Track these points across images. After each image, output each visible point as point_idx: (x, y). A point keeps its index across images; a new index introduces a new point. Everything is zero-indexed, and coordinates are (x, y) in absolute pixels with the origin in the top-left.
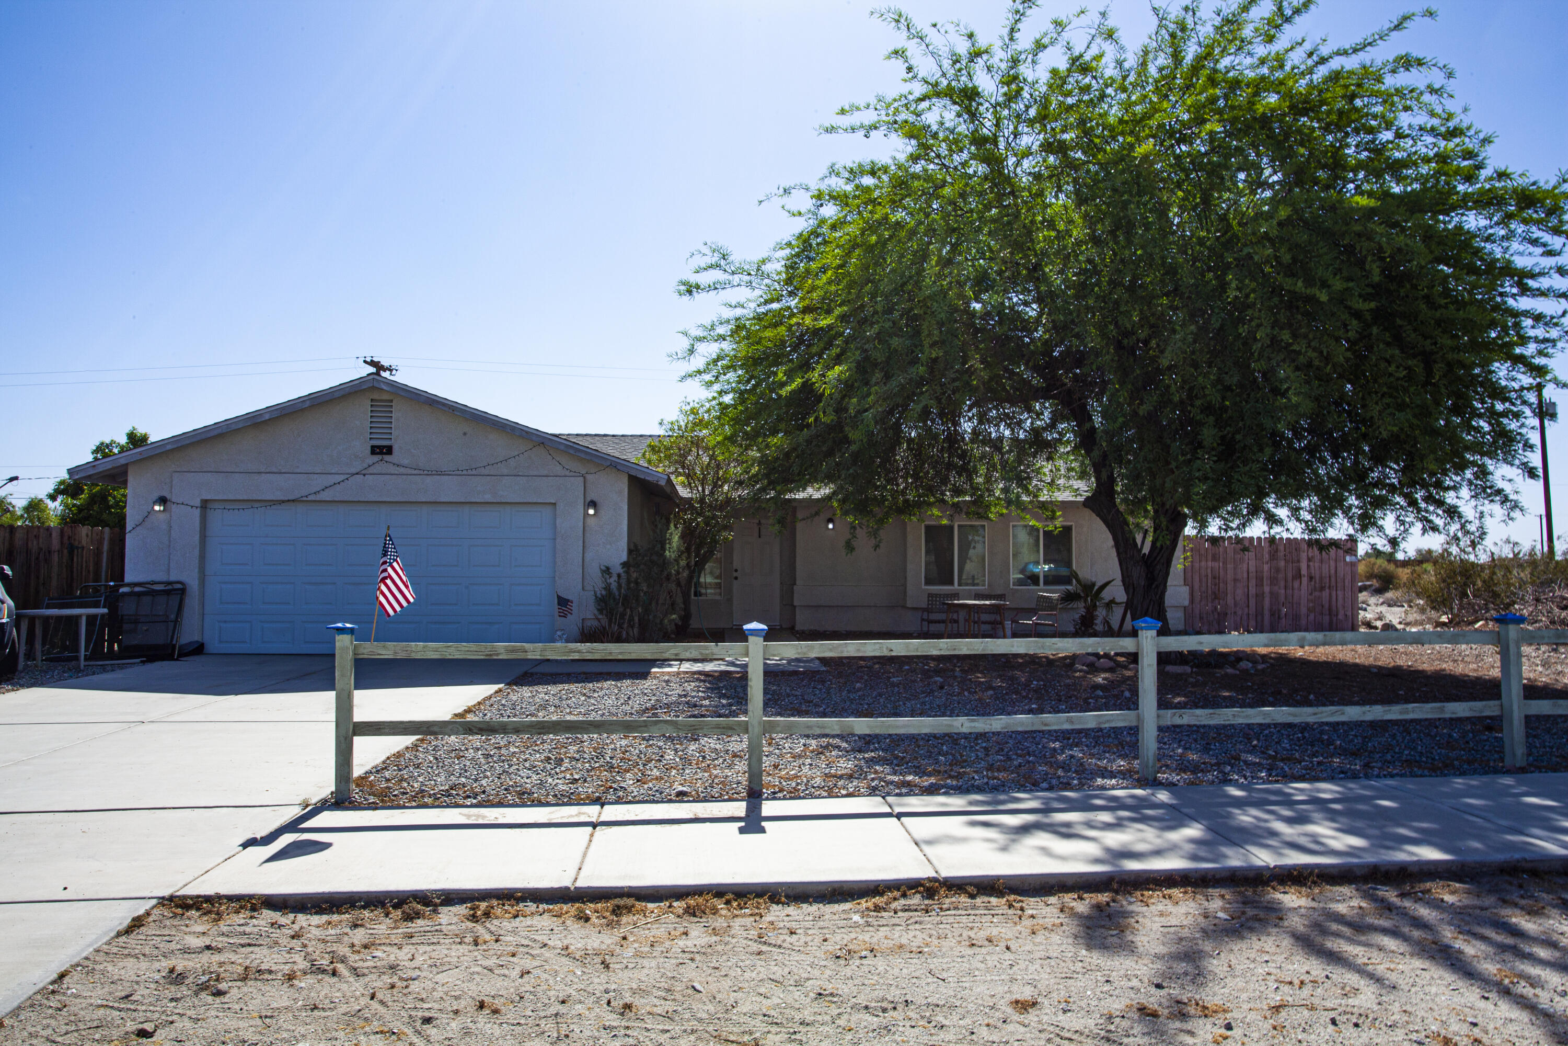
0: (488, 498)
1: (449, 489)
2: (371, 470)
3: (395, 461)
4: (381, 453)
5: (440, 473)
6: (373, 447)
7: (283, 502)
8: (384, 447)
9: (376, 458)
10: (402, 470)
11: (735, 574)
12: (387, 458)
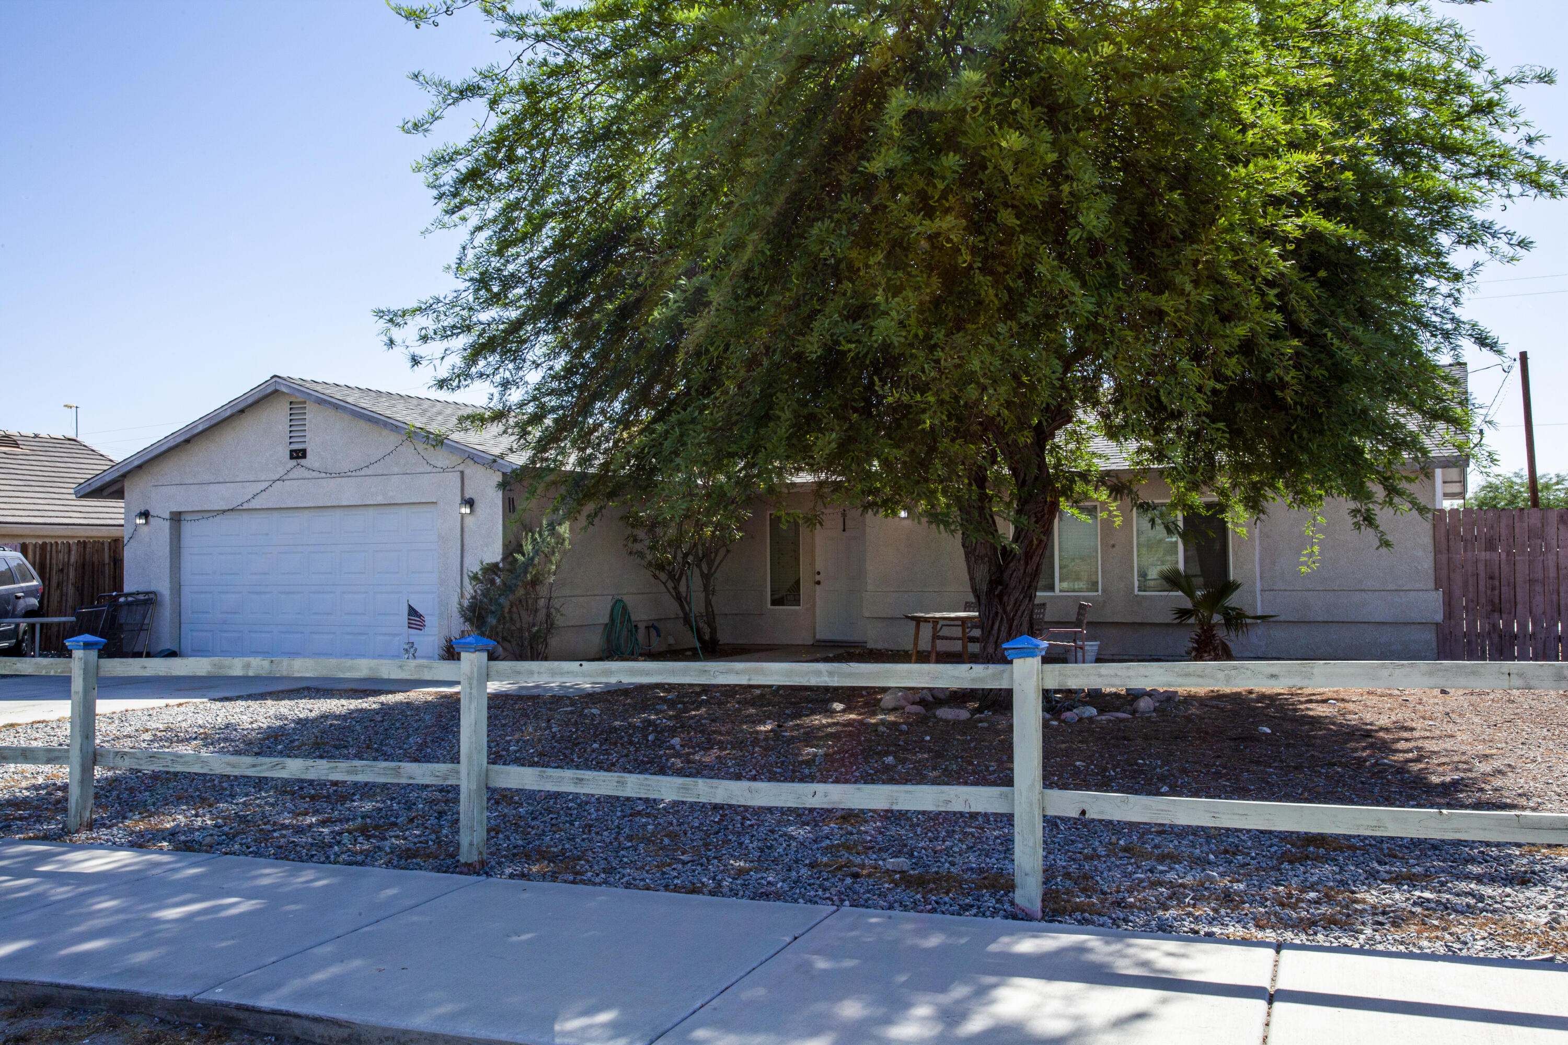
0: (380, 499)
1: (348, 493)
2: (291, 475)
3: (309, 465)
4: (298, 457)
5: (339, 475)
6: (291, 451)
7: (224, 511)
8: (300, 450)
9: (294, 462)
10: (315, 474)
11: (818, 578)
12: (302, 461)
